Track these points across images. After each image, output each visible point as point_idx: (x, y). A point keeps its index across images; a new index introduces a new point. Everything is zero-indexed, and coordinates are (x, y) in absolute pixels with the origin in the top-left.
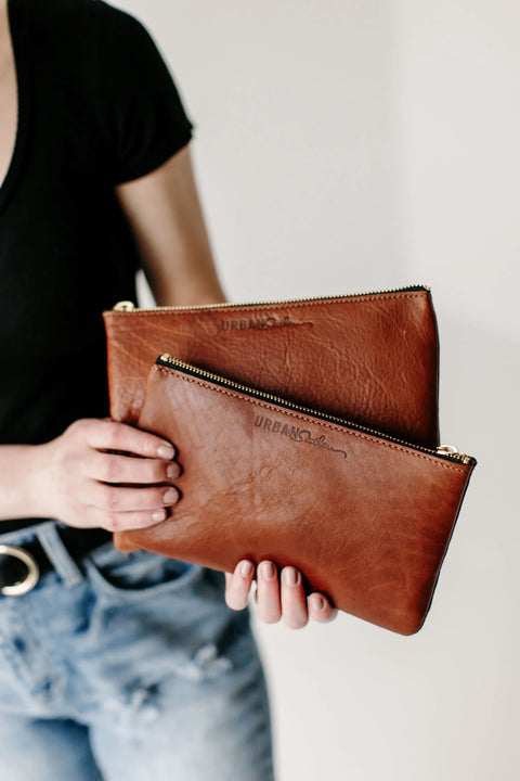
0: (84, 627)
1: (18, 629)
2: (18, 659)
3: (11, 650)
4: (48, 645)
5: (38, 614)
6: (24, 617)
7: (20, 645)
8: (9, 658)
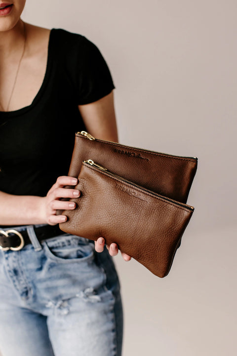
0: (40, 269)
1: (16, 265)
2: (15, 278)
3: (12, 274)
4: (26, 274)
5: (23, 261)
6: (18, 260)
7: (16, 272)
8: (12, 277)
